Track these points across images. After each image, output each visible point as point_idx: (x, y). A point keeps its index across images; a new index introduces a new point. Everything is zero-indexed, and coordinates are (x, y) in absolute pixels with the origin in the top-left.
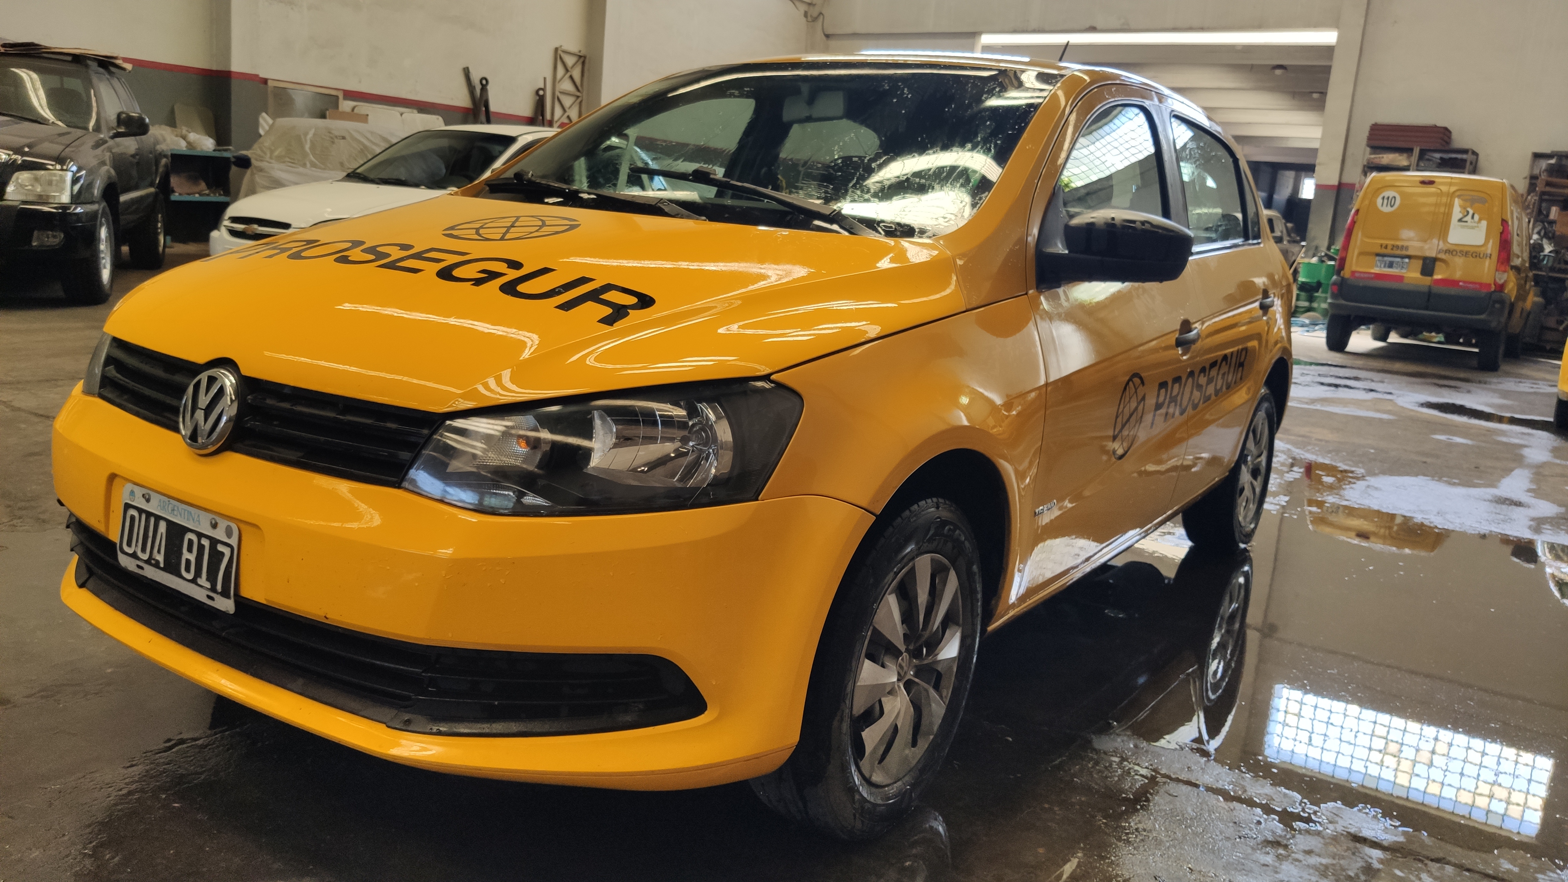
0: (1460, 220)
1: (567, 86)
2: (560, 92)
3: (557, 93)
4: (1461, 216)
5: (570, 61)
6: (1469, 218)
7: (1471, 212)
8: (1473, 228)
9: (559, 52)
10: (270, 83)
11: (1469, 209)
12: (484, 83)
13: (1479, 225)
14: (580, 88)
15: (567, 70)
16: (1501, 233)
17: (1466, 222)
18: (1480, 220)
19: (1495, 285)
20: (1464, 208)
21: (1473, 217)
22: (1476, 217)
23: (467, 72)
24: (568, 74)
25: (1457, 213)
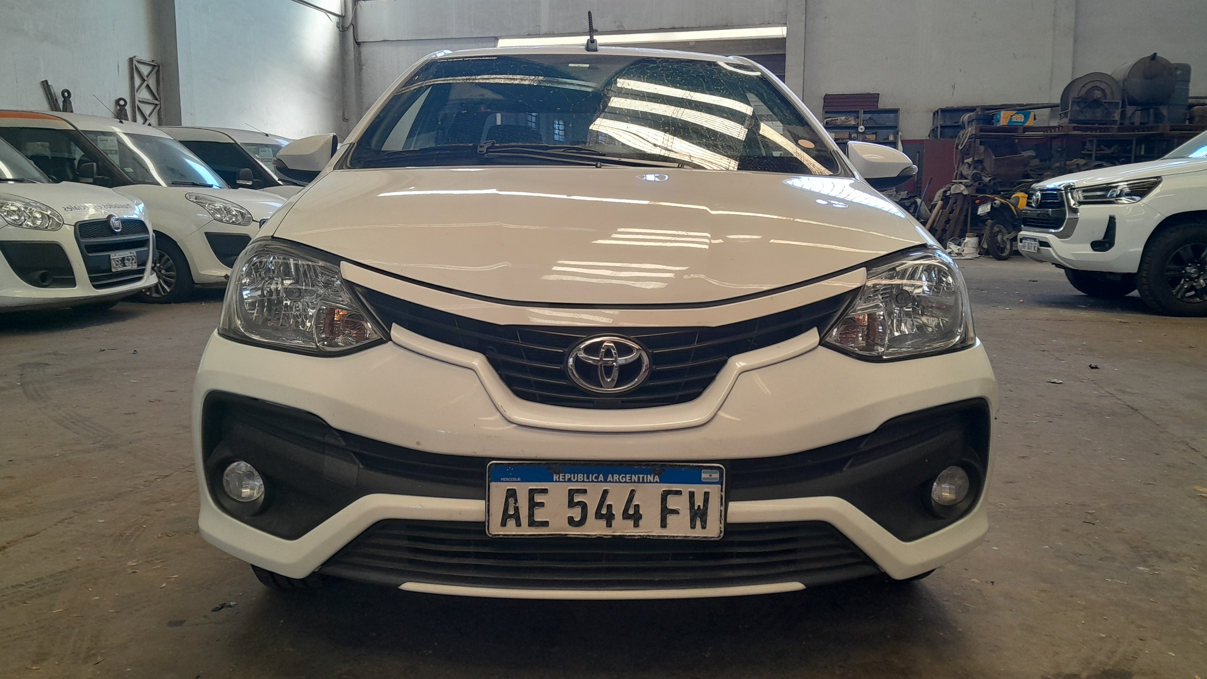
1: (144, 94)
2: (139, 101)
3: (137, 103)
5: (145, 70)
9: (135, 62)
12: (67, 95)
14: (157, 97)
15: (144, 80)
23: (45, 85)
24: (145, 84)
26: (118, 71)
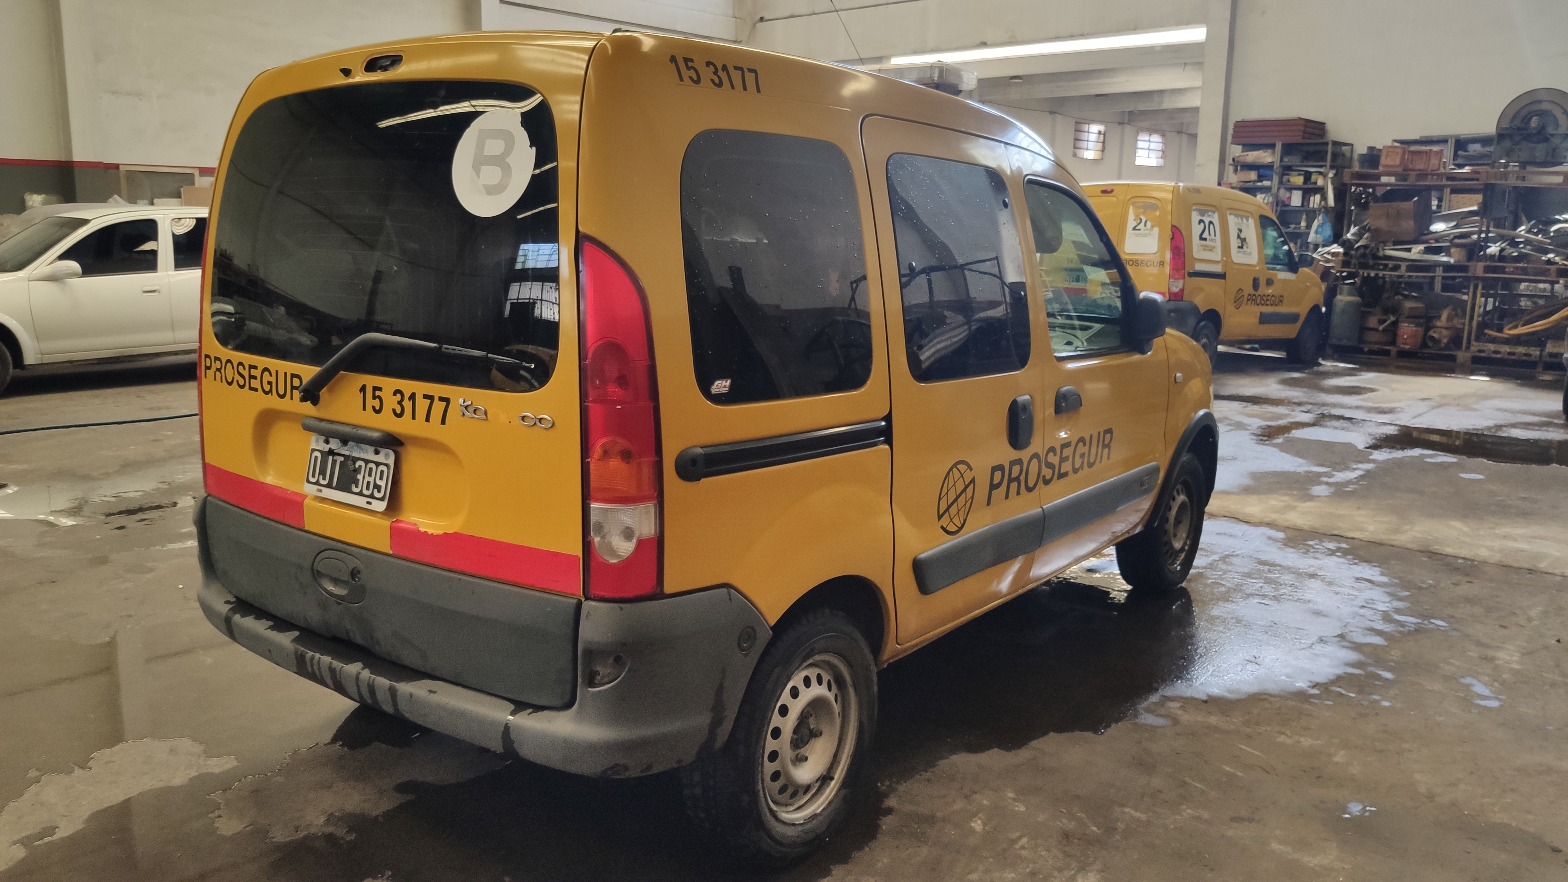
0: (1134, 229)
4: (1135, 224)
6: (1141, 226)
7: (1144, 219)
8: (1146, 236)
10: (121, 168)
11: (1142, 217)
13: (1152, 232)
16: (1172, 239)
17: (1140, 230)
18: (1152, 227)
19: (1169, 294)
20: (1137, 216)
21: (1145, 225)
22: (1149, 224)
25: (1131, 223)
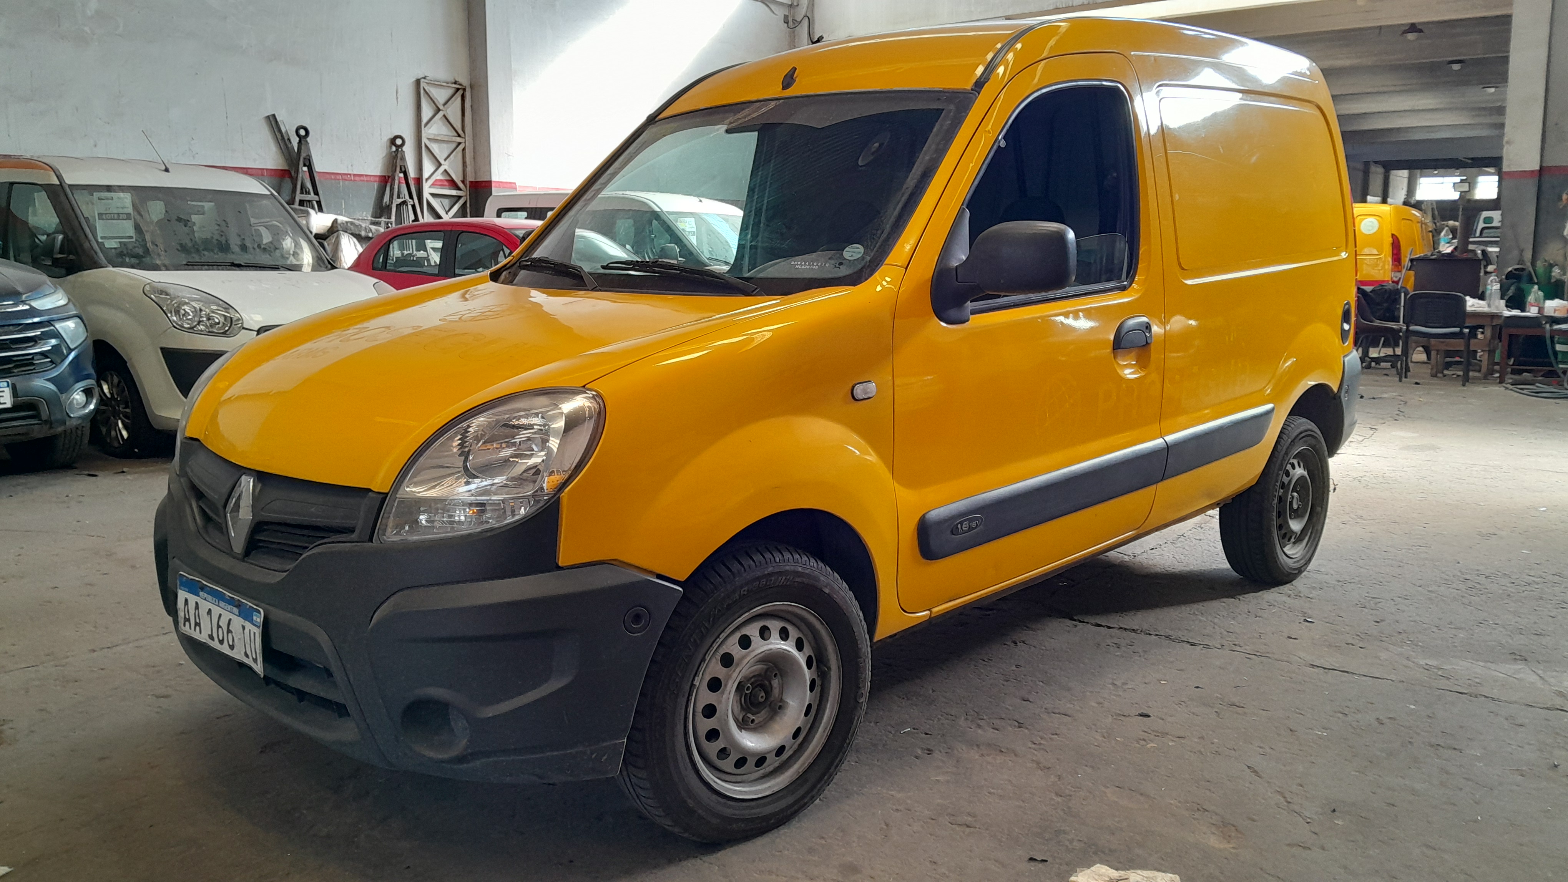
1: (439, 129)
2: (429, 139)
3: (424, 140)
5: (441, 95)
9: (423, 84)
12: (303, 134)
14: (460, 132)
15: (438, 110)
23: (273, 121)
24: (441, 114)
26: (397, 98)
